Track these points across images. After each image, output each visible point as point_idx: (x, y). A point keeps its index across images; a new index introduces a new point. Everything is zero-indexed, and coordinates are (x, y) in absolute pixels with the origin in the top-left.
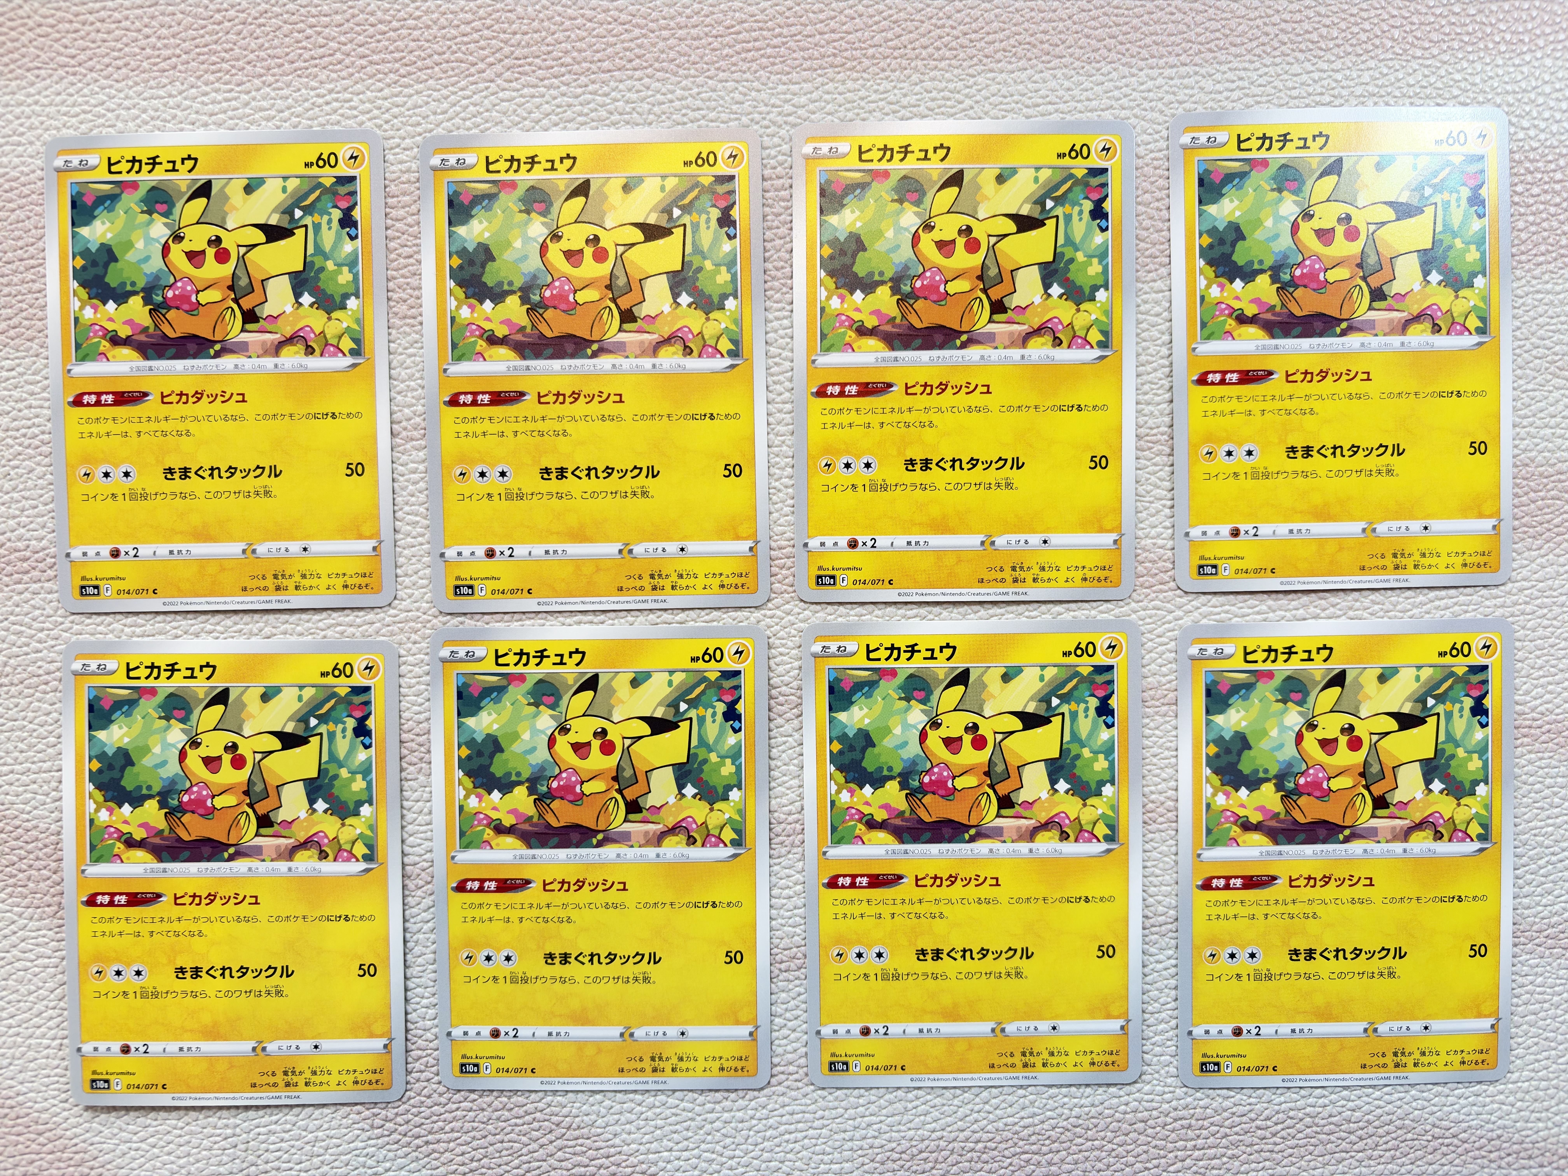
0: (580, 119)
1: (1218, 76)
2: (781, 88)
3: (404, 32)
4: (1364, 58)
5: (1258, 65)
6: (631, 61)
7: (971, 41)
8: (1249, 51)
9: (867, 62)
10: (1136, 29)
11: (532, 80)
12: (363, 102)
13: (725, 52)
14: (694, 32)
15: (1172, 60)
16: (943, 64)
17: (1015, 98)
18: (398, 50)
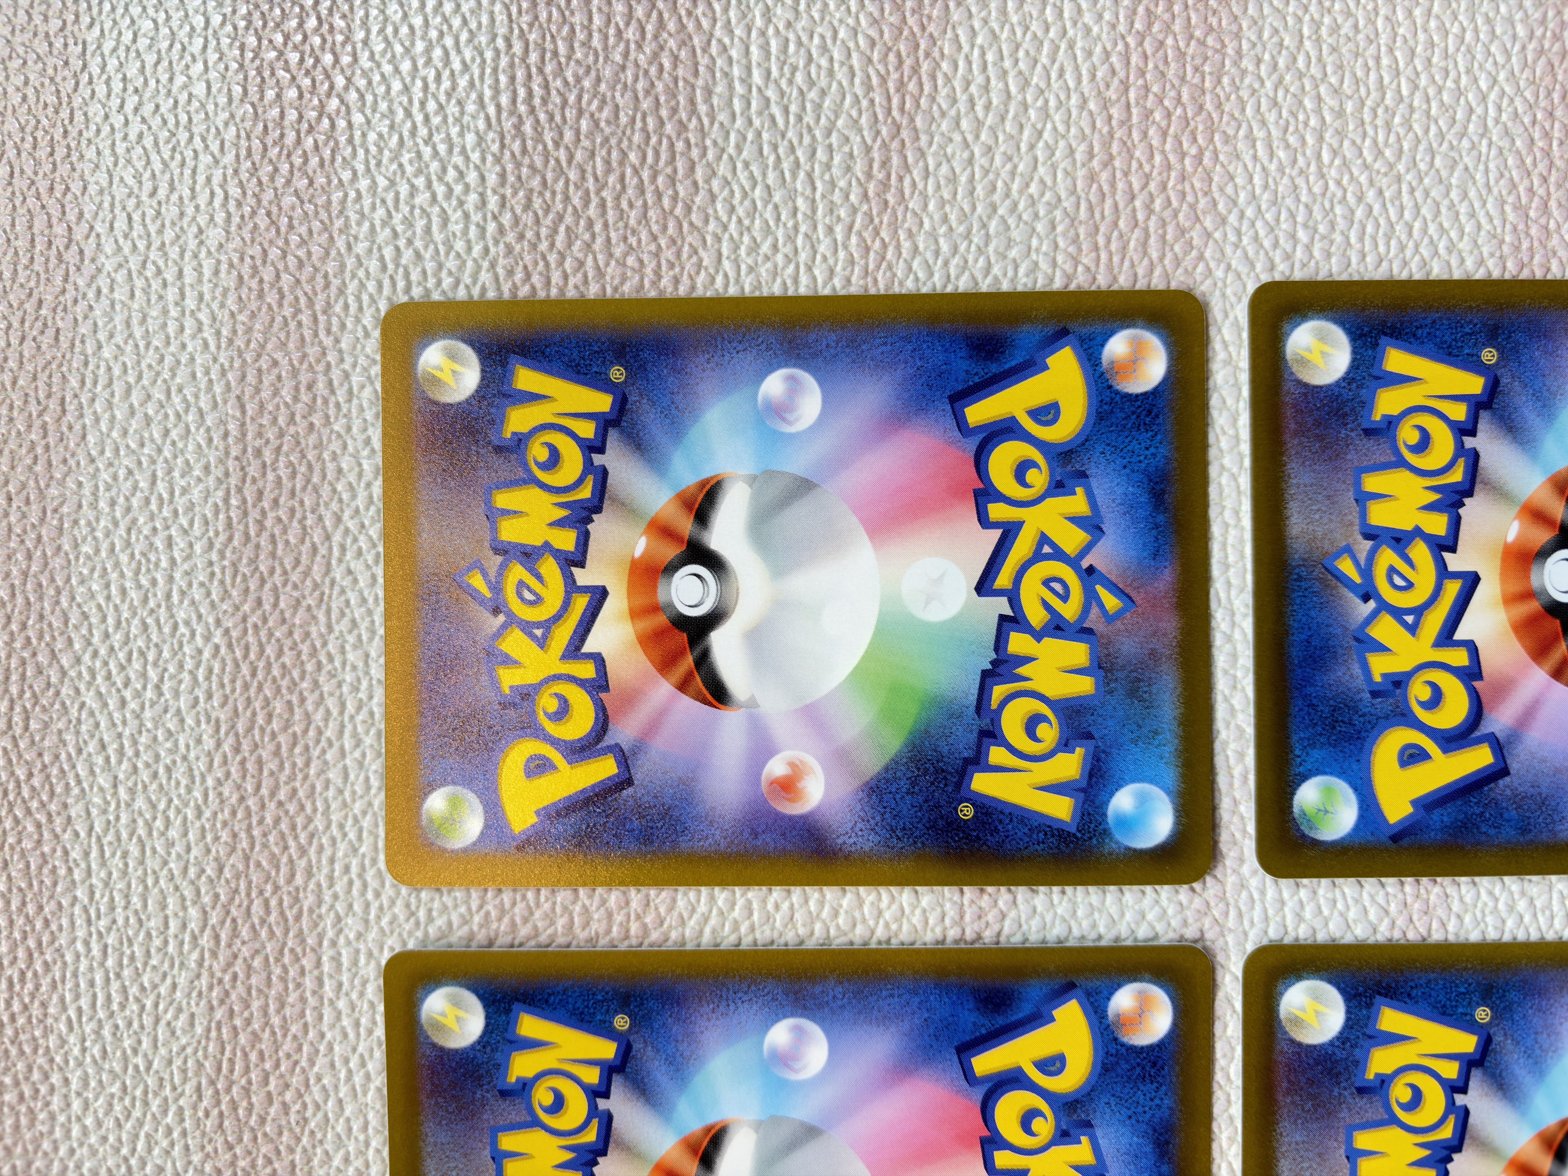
1: (340, 907)
4: (324, 659)
5: (325, 840)
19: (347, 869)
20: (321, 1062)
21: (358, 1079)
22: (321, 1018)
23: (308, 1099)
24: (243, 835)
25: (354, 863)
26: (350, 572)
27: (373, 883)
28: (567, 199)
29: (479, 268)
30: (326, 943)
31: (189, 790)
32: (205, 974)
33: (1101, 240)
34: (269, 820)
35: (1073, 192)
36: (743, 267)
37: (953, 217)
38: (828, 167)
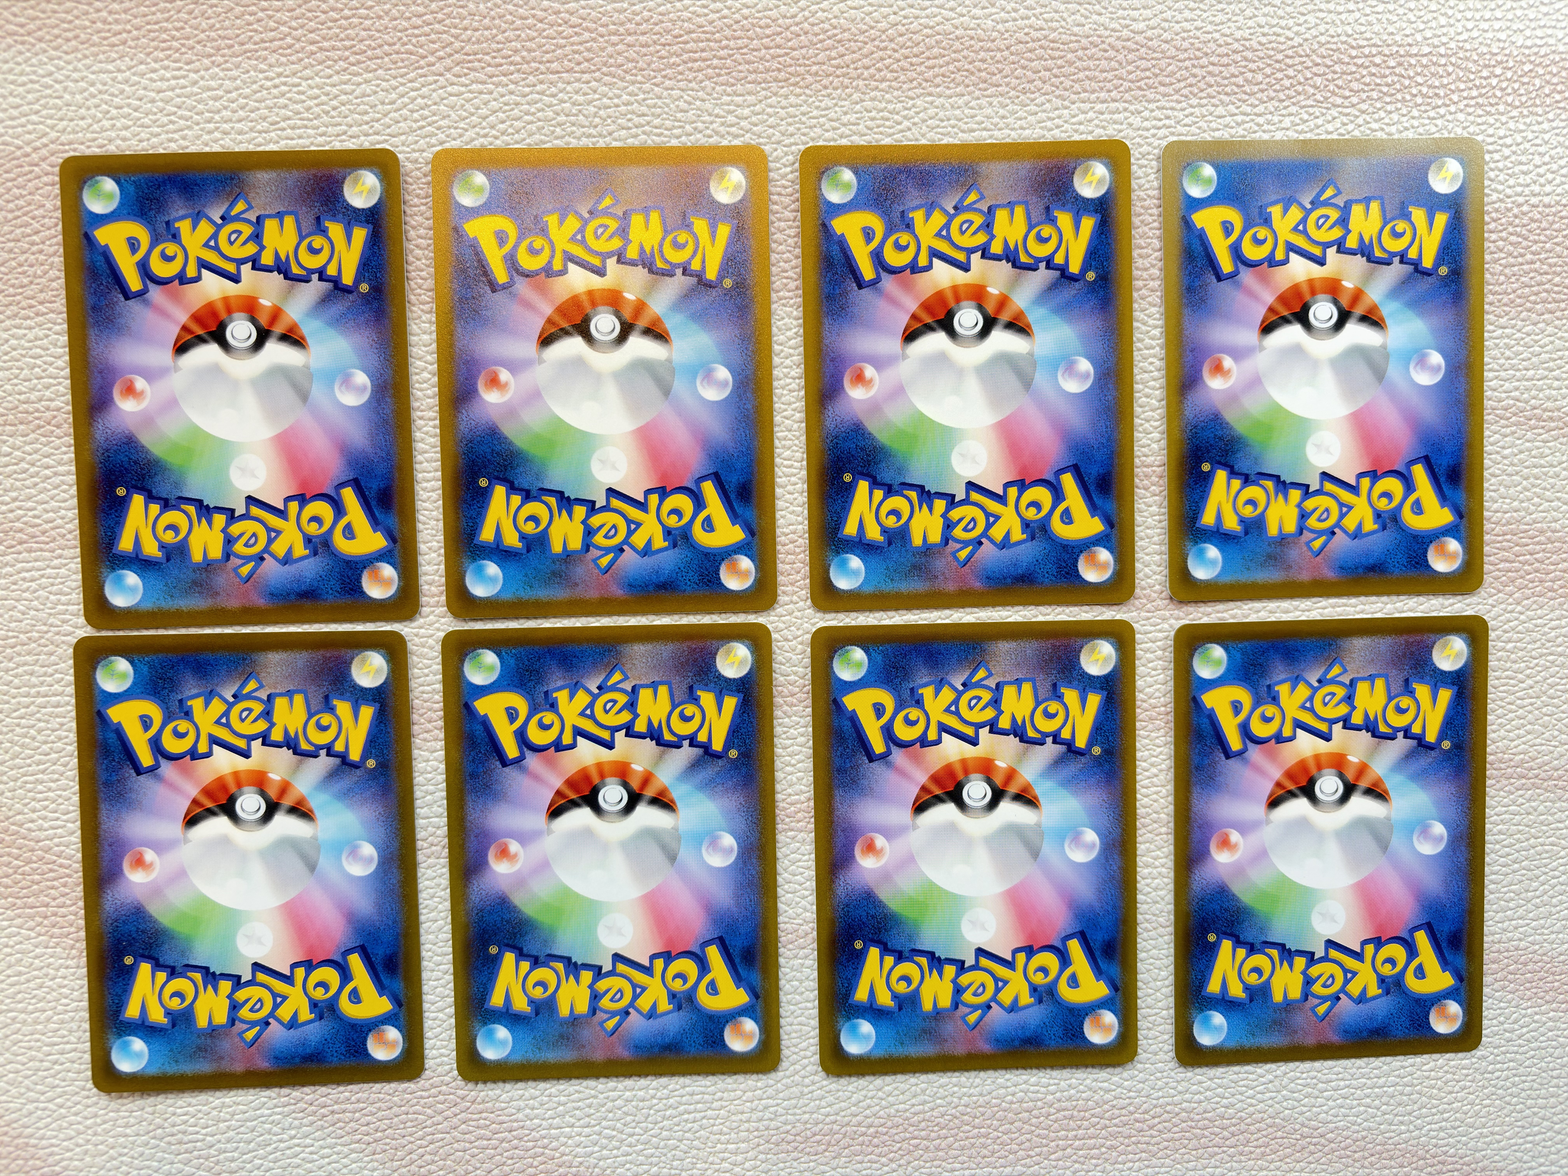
0: (526, 117)
1: (1146, 114)
2: (726, 99)
3: (355, 20)
4: (1285, 104)
5: (1184, 105)
6: (579, 64)
7: (912, 64)
8: (1177, 91)
9: (810, 79)
10: (1071, 63)
11: (482, 76)
12: (311, 87)
13: (672, 60)
14: (643, 39)
15: (1103, 95)
16: (884, 85)
17: (952, 122)
18: (348, 38)
19: (1168, 118)
20: (1059, 102)
21: (1049, 124)
22: (1083, 102)
23: (1037, 94)
24: (1186, 55)
25: (1172, 122)
26: (1334, 118)
27: (1161, 133)
28: (1536, 242)
29: (1500, 193)
30: (1127, 105)
31: (1211, 23)
32: (1108, 33)
33: (1508, 537)
34: (1194, 71)
35: (1535, 522)
36: (1497, 341)
37: (1522, 456)
38: (1550, 388)
